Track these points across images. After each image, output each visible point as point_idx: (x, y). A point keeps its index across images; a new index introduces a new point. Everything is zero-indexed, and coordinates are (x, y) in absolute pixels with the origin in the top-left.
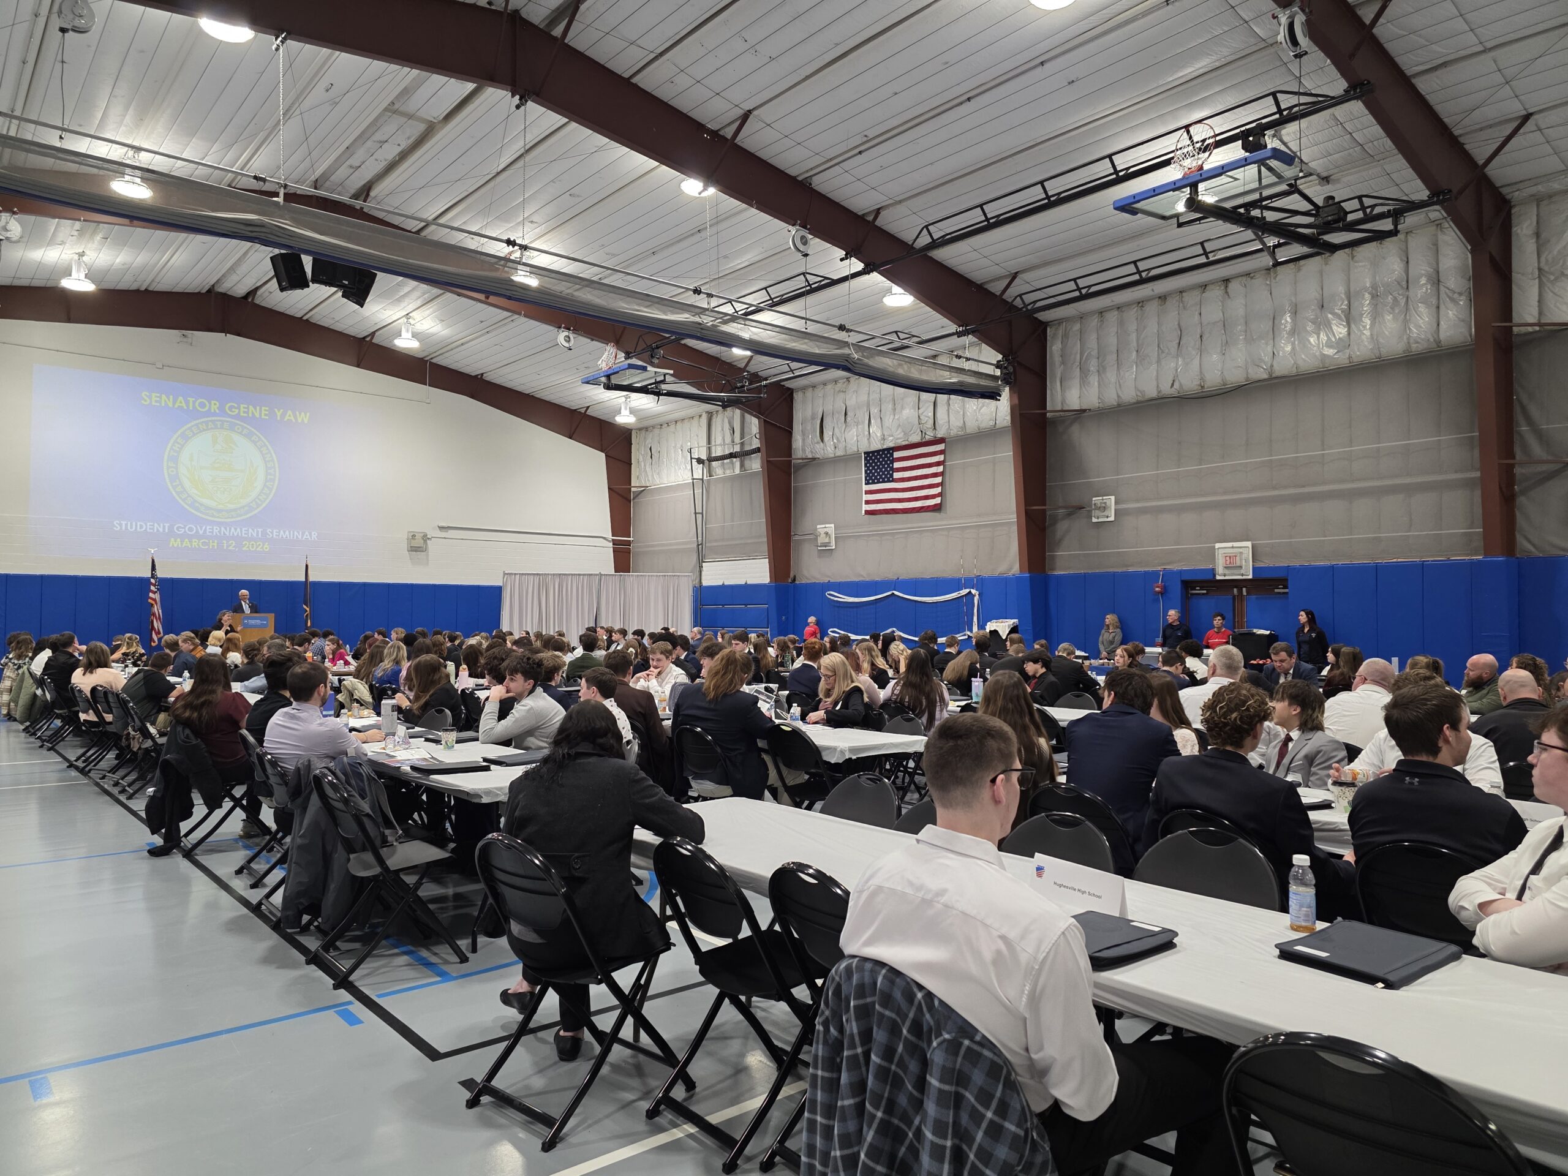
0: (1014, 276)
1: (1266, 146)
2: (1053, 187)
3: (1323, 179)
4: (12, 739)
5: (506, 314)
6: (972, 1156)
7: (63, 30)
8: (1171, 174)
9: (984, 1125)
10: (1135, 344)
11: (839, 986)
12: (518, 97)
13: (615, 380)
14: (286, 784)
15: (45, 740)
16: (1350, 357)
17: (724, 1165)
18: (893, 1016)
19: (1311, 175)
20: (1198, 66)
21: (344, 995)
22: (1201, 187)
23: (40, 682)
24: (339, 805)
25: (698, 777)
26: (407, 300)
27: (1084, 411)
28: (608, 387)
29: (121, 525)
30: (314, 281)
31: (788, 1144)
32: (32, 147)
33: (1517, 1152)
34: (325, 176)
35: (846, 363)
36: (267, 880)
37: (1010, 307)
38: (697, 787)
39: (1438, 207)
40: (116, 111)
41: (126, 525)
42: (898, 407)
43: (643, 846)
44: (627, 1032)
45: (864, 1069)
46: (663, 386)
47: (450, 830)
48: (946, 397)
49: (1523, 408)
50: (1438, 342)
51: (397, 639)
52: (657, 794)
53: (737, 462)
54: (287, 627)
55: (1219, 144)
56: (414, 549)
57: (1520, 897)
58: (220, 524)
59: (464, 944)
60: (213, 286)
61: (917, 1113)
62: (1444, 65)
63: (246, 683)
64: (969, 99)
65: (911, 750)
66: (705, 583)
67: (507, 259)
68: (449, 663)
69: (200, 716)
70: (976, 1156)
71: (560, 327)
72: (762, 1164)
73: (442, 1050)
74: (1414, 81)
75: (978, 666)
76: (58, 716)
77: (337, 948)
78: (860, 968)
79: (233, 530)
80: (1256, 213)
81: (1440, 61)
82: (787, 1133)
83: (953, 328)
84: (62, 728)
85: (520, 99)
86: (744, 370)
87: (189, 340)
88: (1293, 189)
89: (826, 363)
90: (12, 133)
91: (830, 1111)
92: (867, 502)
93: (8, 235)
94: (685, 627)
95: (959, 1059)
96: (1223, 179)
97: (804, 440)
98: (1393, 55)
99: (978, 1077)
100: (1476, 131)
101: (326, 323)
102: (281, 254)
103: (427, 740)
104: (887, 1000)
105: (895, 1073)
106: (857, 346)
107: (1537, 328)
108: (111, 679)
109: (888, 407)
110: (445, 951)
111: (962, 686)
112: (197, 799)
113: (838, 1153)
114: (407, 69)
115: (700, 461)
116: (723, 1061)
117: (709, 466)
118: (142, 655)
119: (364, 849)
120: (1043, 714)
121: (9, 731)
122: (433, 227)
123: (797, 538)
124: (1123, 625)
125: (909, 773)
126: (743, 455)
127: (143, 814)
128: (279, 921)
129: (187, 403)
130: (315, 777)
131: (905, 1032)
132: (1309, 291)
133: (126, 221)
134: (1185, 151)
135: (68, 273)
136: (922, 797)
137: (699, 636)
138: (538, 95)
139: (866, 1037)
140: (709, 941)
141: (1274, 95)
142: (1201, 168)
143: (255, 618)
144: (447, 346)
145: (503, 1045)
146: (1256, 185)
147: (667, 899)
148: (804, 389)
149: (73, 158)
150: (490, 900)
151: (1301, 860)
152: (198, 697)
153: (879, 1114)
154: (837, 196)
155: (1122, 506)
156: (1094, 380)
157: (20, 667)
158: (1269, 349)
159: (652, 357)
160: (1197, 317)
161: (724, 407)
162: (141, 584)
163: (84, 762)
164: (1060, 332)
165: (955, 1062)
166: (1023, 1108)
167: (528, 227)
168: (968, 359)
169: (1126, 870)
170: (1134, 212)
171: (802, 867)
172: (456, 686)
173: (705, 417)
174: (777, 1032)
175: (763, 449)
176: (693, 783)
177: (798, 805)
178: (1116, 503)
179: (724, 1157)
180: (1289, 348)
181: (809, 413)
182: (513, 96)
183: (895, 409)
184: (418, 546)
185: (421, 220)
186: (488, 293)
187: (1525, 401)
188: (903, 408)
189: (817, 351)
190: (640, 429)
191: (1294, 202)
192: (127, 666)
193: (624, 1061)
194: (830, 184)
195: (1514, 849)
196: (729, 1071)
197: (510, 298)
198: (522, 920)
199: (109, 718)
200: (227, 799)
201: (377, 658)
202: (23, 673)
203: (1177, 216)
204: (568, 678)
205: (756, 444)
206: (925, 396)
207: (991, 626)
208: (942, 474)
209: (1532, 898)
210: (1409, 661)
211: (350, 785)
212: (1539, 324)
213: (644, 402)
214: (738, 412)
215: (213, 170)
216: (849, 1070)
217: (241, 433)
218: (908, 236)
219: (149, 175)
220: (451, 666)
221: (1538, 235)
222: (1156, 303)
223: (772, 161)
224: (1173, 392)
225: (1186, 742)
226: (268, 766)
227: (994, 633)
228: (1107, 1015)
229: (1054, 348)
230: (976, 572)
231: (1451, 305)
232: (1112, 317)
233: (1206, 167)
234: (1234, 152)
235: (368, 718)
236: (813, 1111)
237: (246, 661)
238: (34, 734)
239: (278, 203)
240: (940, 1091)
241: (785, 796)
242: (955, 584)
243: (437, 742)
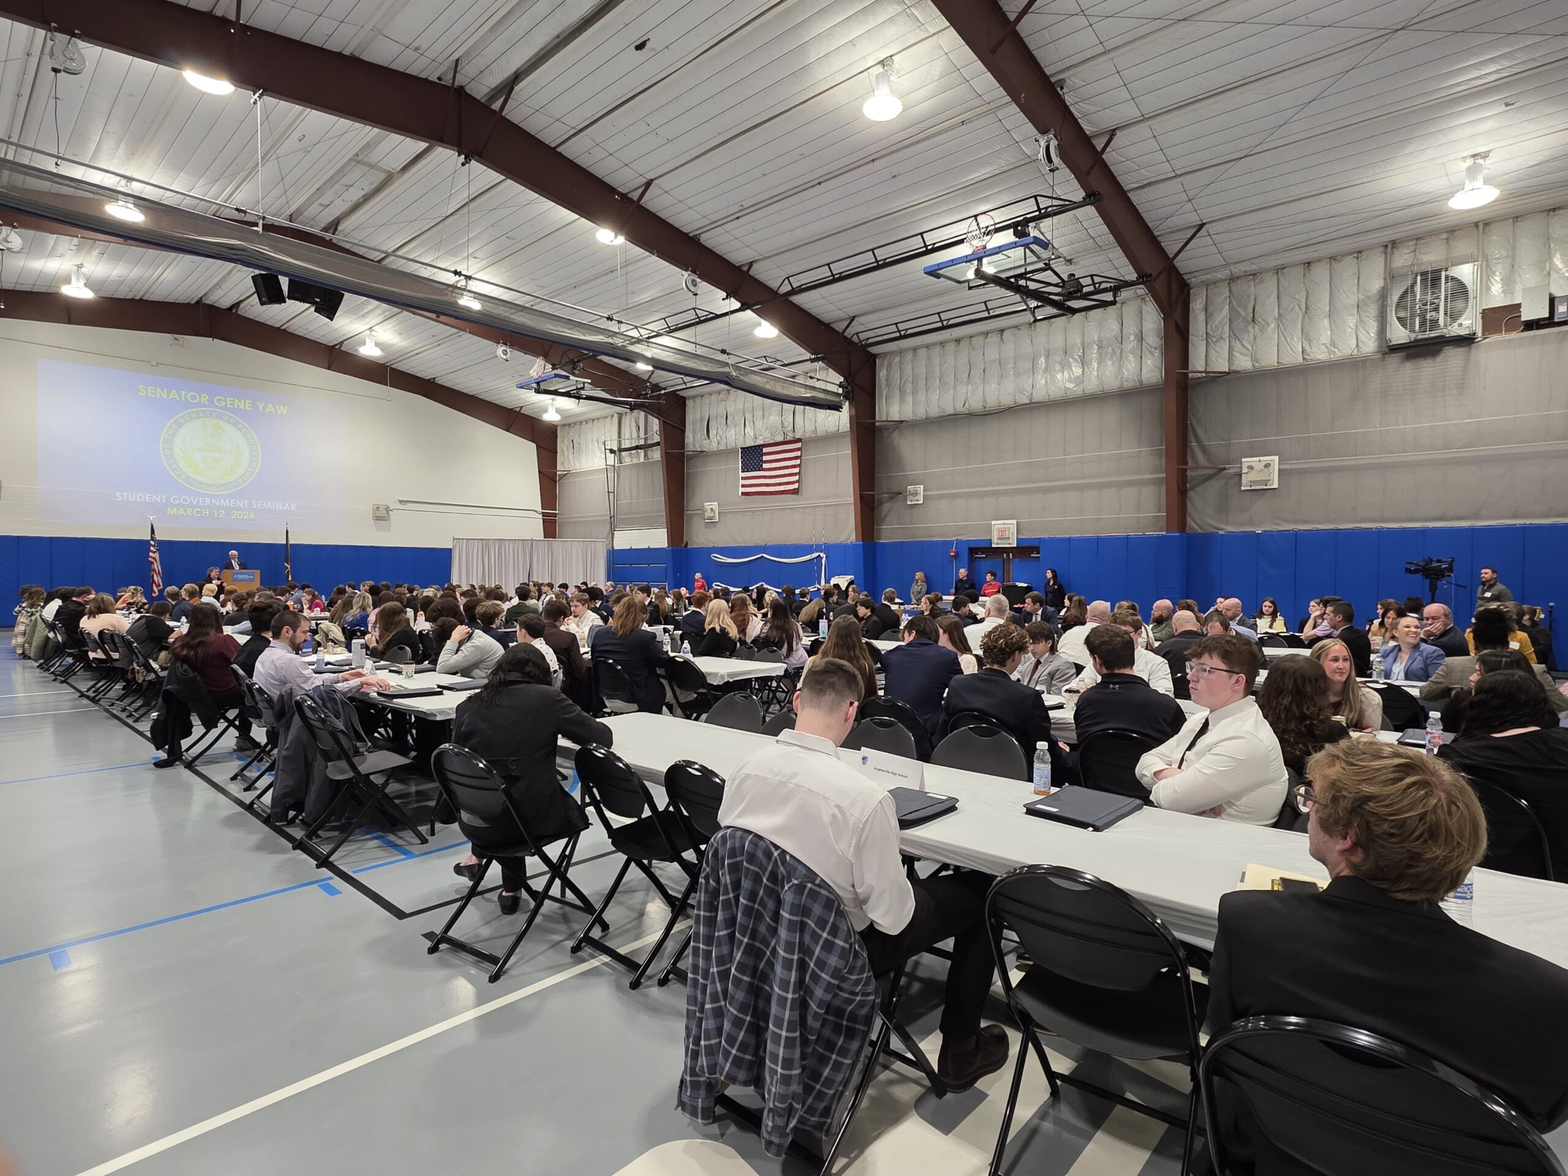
0: (853, 319)
1: (1029, 235)
2: (882, 254)
3: (1068, 261)
4: (27, 675)
5: (454, 330)
6: (812, 965)
7: (56, 71)
8: (964, 250)
9: (821, 943)
10: (938, 374)
11: (716, 850)
12: (463, 156)
13: (543, 386)
14: (272, 708)
15: (58, 675)
16: (1083, 390)
17: (631, 983)
18: (757, 869)
19: (1060, 257)
20: (983, 172)
21: (325, 872)
22: (985, 260)
23: (52, 627)
24: (318, 724)
25: (610, 697)
26: (370, 316)
27: (902, 422)
28: (538, 391)
29: (122, 496)
30: (289, 298)
31: (679, 965)
32: (29, 171)
33: (1174, 937)
34: (299, 211)
35: (727, 379)
36: (257, 785)
37: (849, 341)
38: (610, 704)
39: (1142, 286)
40: (108, 145)
41: (127, 496)
42: (766, 414)
43: (565, 752)
44: (556, 890)
45: (735, 909)
46: (583, 392)
47: (411, 741)
48: (802, 407)
49: (1194, 431)
50: (1141, 382)
51: (366, 591)
52: (575, 711)
53: (642, 452)
54: (273, 579)
55: (997, 230)
56: (378, 518)
57: (1180, 767)
58: (211, 496)
59: (424, 829)
60: (201, 298)
61: (773, 937)
62: (1149, 184)
63: (237, 626)
64: (819, 183)
65: (774, 674)
66: (616, 548)
67: (454, 287)
68: (408, 609)
69: (196, 654)
70: (815, 965)
71: (499, 343)
72: (659, 980)
73: (407, 912)
74: (1129, 194)
75: (824, 610)
76: (69, 655)
77: (318, 836)
78: (732, 836)
79: (222, 501)
80: (1022, 282)
81: (1146, 182)
82: (679, 956)
83: (808, 356)
84: (73, 664)
85: (465, 158)
86: (647, 381)
87: (181, 343)
88: (1048, 267)
89: (712, 379)
90: (10, 157)
91: (709, 940)
92: (743, 486)
93: (9, 245)
94: (602, 583)
95: (804, 897)
96: (1000, 256)
97: (694, 437)
98: (1116, 175)
99: (817, 909)
100: (1168, 233)
101: (301, 332)
102: (261, 274)
103: (391, 671)
104: (752, 858)
105: (757, 910)
106: (736, 367)
107: (1204, 375)
108: (114, 622)
109: (759, 413)
110: (408, 835)
111: (812, 626)
112: (195, 720)
113: (715, 970)
114: (369, 128)
115: (612, 451)
116: (631, 908)
117: (620, 455)
118: (145, 604)
119: (339, 758)
120: (870, 646)
121: (24, 668)
122: (391, 258)
123: (688, 512)
124: (928, 580)
125: (773, 691)
126: (646, 447)
127: (149, 734)
128: (269, 817)
129: (180, 395)
130: (297, 702)
131: (765, 880)
132: (1058, 341)
133: (121, 240)
134: (974, 234)
135: (67, 281)
136: (782, 708)
137: (612, 589)
138: (480, 156)
139: (737, 885)
140: (618, 821)
141: (1035, 197)
142: (985, 247)
143: (245, 574)
144: (404, 355)
145: (457, 905)
146: (1022, 262)
147: (586, 790)
148: (694, 397)
149: (68, 183)
150: (445, 796)
151: (1042, 745)
152: (194, 638)
153: (746, 940)
154: (720, 250)
155: (926, 493)
156: (909, 399)
157: (32, 614)
158: (1030, 381)
159: (574, 369)
160: (981, 355)
161: (632, 409)
162: (143, 545)
163: (94, 692)
164: (886, 363)
165: (801, 899)
166: (849, 929)
167: (472, 261)
168: (818, 380)
169: (925, 755)
170: (938, 276)
171: (690, 764)
172: (414, 629)
173: (616, 417)
174: (671, 884)
175: (662, 443)
176: (607, 702)
177: (688, 717)
178: (924, 491)
179: (632, 977)
180: (1043, 382)
181: (698, 417)
182: (459, 155)
183: (764, 416)
184: (381, 516)
185: (382, 252)
186: (439, 313)
187: (1195, 426)
188: (770, 415)
189: (704, 369)
190: (564, 425)
191: (1048, 276)
192: (130, 613)
193: (554, 913)
194: (714, 240)
195: (1177, 733)
196: (635, 915)
197: (456, 318)
198: (470, 810)
199: (115, 655)
200: (222, 721)
201: (348, 605)
202: (36, 619)
203: (968, 281)
204: (507, 621)
205: (657, 439)
206: (786, 406)
207: (834, 581)
208: (799, 466)
209: (1188, 767)
210: (1117, 605)
211: (326, 708)
212: (1206, 372)
213: (568, 404)
214: (642, 414)
215: (198, 201)
216: (723, 910)
217: (228, 421)
218: (774, 284)
219: (140, 202)
220: (410, 612)
221: (1206, 309)
222: (953, 344)
223: (669, 220)
224: (965, 410)
225: (968, 664)
226: (256, 694)
227: (837, 586)
228: (909, 860)
229: (882, 375)
230: (824, 540)
231: (1150, 356)
232: (922, 352)
233: (988, 247)
234: (1008, 237)
235: (339, 655)
236: (697, 941)
237: (236, 609)
238: (48, 670)
239: (258, 232)
240: (790, 920)
241: (679, 711)
242: (809, 549)
243: (399, 673)
